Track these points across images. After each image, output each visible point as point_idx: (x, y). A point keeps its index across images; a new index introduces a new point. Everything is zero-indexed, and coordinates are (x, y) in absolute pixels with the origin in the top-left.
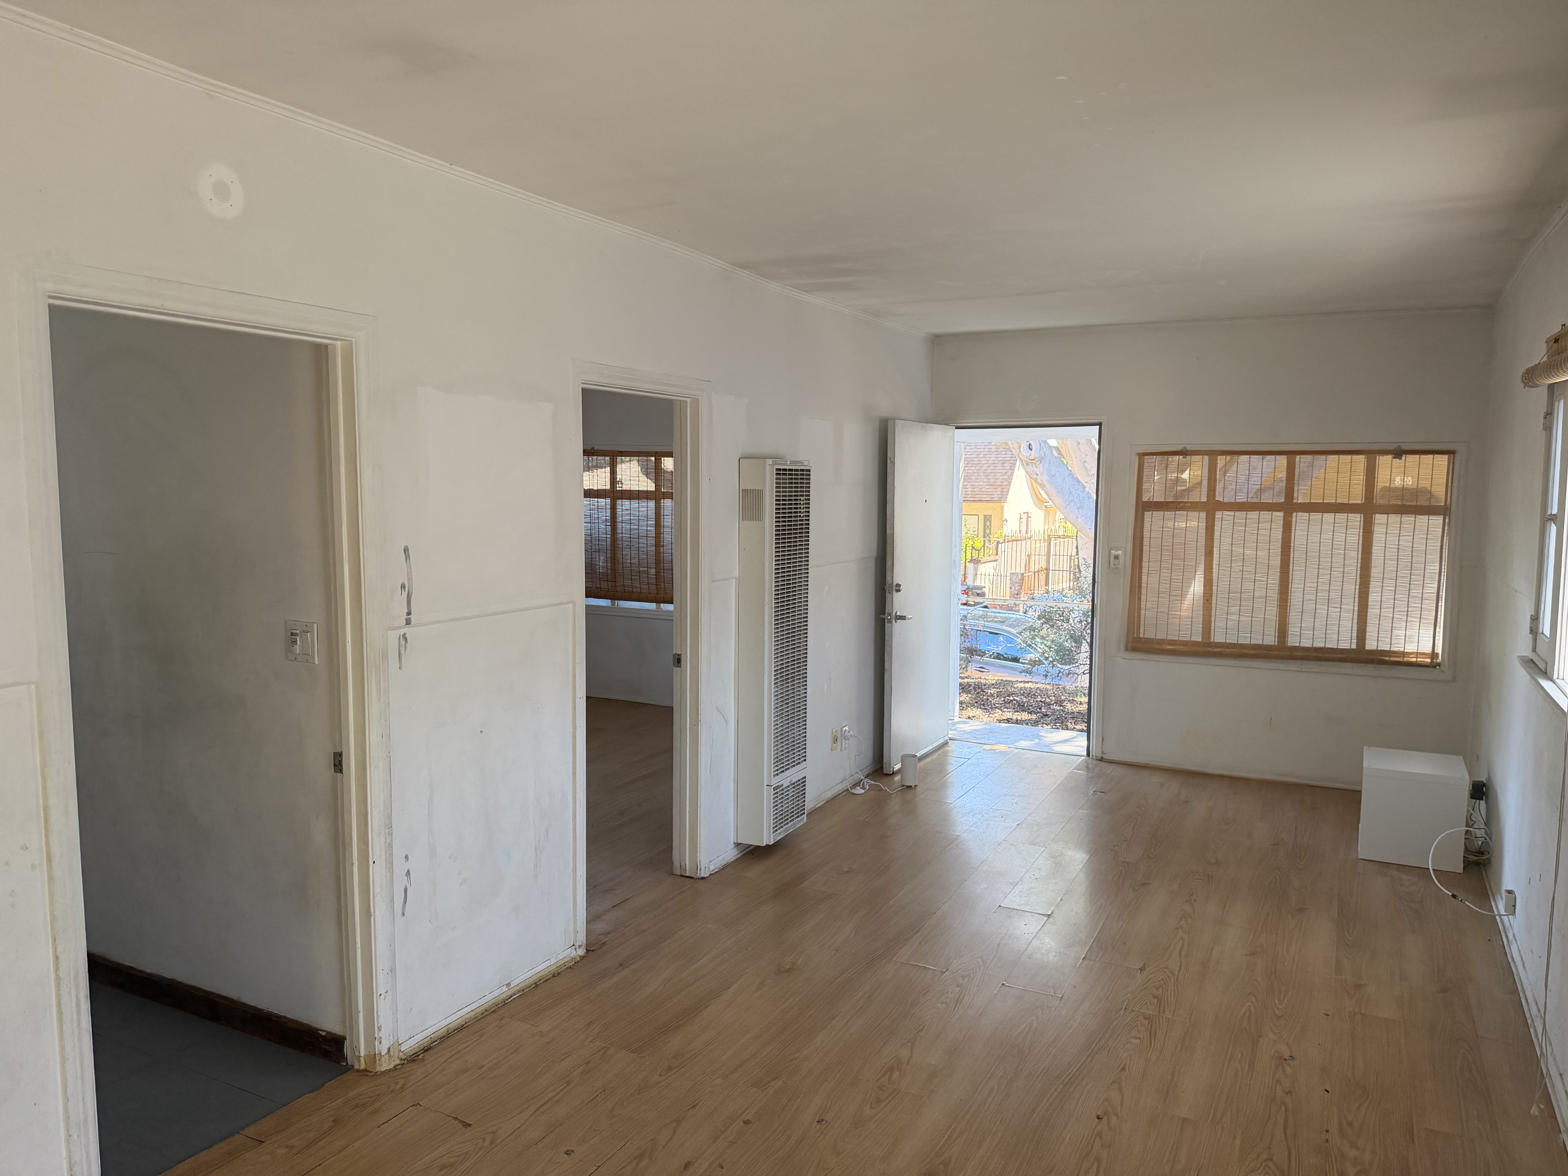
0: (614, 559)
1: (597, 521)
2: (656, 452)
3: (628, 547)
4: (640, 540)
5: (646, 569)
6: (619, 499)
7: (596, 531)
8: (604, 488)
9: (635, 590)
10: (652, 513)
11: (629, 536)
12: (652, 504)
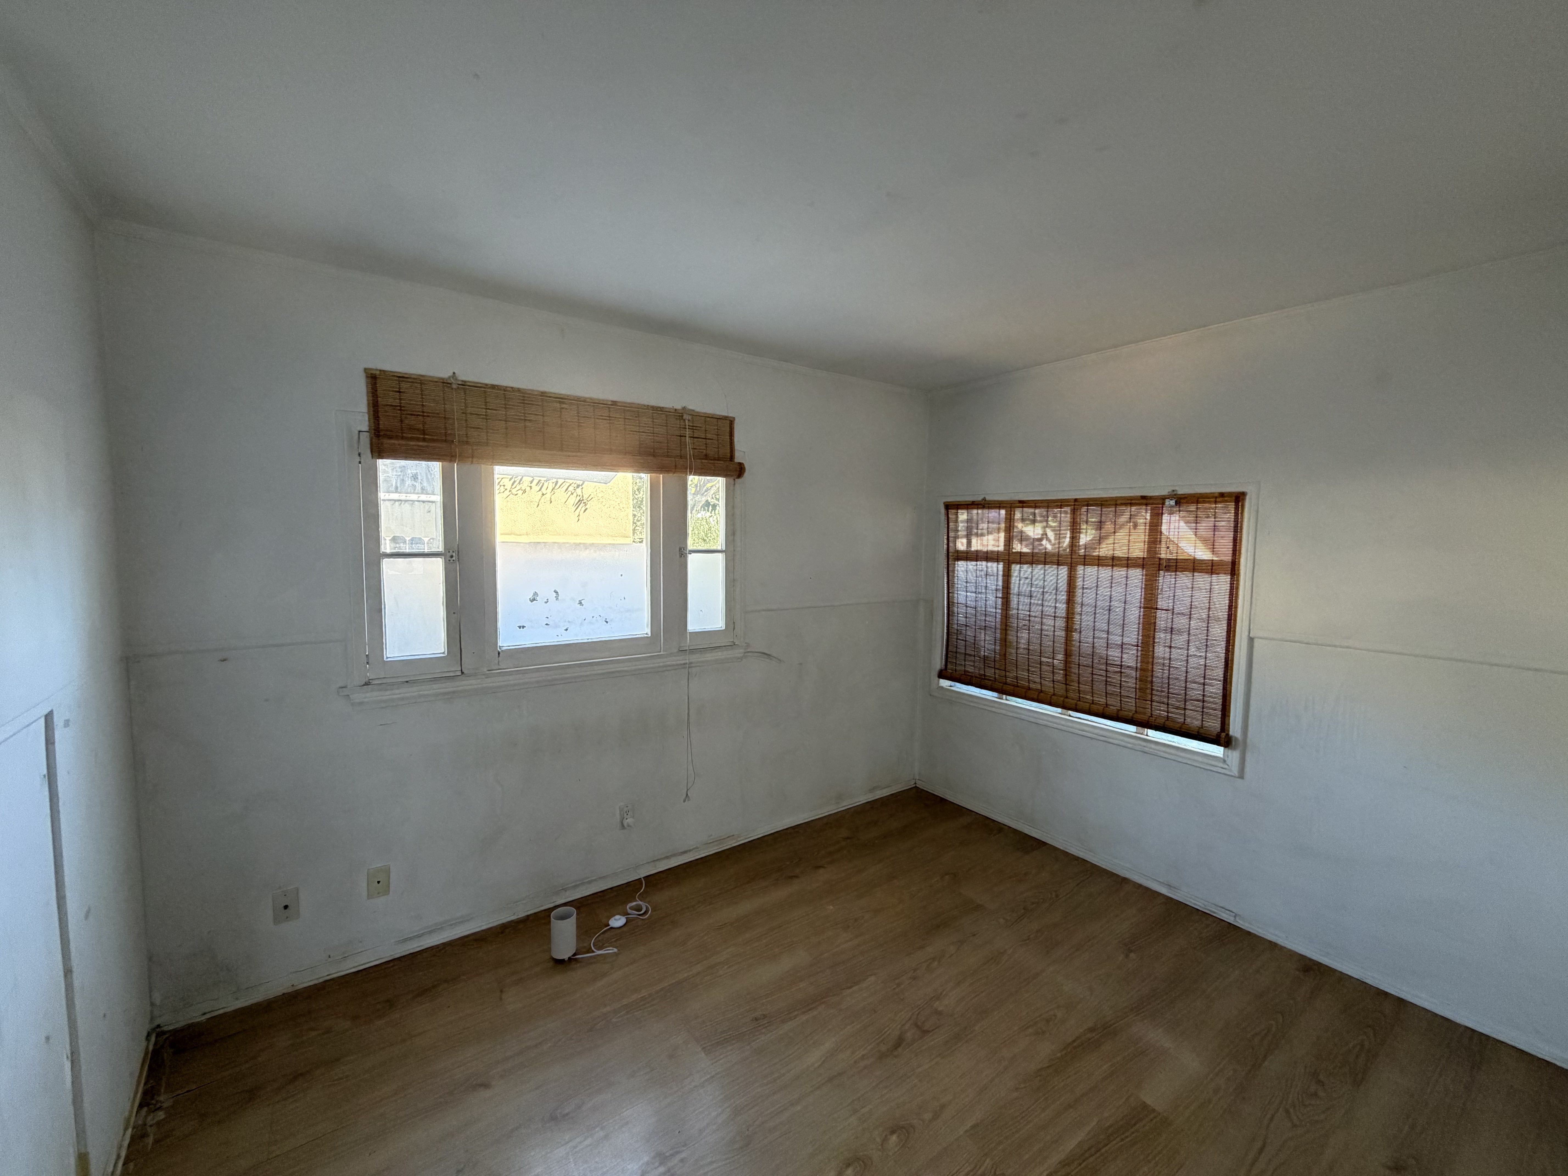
0: (1004, 642)
1: (984, 591)
2: (1076, 500)
3: (1025, 627)
4: (1044, 621)
5: (1051, 660)
6: (1017, 563)
7: (981, 604)
8: (996, 549)
9: (1032, 686)
10: (1063, 585)
11: (1028, 613)
12: (1064, 571)
